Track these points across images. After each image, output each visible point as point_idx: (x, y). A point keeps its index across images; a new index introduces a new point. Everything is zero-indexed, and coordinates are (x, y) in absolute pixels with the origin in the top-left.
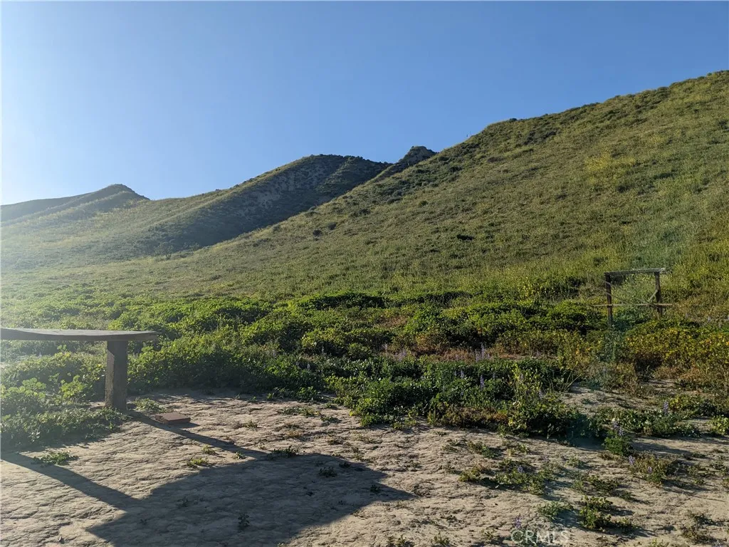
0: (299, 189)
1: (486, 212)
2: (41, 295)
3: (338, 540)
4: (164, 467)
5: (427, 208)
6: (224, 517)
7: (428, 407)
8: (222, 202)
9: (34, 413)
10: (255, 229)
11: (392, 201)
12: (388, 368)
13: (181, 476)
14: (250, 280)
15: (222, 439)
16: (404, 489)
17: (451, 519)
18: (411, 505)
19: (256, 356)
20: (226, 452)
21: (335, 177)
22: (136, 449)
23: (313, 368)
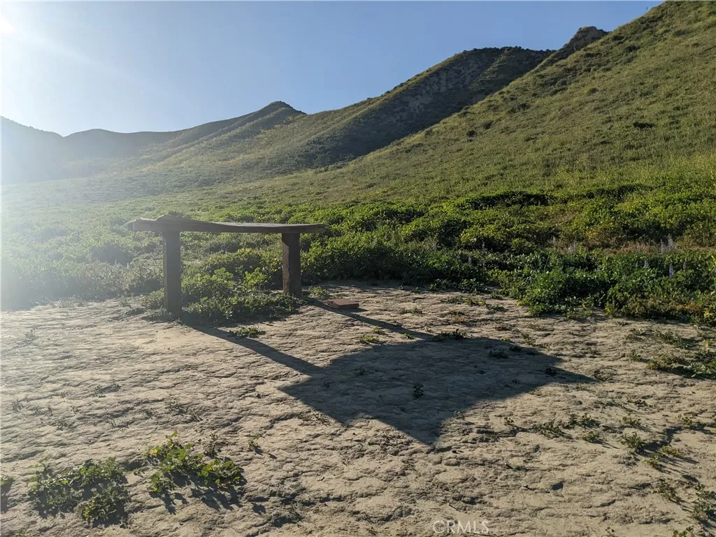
0: (452, 89)
1: (669, 95)
2: (222, 207)
3: (515, 413)
4: (339, 342)
5: (597, 95)
6: (399, 386)
7: (605, 297)
8: (372, 111)
9: (226, 297)
10: (407, 135)
11: (556, 92)
12: (556, 261)
13: (355, 350)
14: (404, 186)
15: (389, 322)
16: (583, 374)
17: (639, 404)
18: (592, 388)
19: (416, 252)
20: (394, 333)
21: (489, 73)
22: (314, 328)
23: (475, 262)
